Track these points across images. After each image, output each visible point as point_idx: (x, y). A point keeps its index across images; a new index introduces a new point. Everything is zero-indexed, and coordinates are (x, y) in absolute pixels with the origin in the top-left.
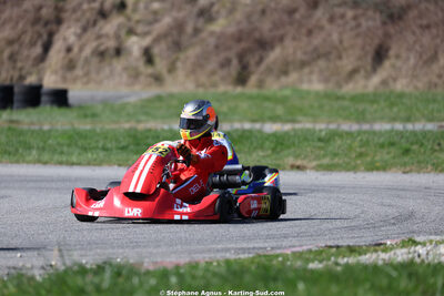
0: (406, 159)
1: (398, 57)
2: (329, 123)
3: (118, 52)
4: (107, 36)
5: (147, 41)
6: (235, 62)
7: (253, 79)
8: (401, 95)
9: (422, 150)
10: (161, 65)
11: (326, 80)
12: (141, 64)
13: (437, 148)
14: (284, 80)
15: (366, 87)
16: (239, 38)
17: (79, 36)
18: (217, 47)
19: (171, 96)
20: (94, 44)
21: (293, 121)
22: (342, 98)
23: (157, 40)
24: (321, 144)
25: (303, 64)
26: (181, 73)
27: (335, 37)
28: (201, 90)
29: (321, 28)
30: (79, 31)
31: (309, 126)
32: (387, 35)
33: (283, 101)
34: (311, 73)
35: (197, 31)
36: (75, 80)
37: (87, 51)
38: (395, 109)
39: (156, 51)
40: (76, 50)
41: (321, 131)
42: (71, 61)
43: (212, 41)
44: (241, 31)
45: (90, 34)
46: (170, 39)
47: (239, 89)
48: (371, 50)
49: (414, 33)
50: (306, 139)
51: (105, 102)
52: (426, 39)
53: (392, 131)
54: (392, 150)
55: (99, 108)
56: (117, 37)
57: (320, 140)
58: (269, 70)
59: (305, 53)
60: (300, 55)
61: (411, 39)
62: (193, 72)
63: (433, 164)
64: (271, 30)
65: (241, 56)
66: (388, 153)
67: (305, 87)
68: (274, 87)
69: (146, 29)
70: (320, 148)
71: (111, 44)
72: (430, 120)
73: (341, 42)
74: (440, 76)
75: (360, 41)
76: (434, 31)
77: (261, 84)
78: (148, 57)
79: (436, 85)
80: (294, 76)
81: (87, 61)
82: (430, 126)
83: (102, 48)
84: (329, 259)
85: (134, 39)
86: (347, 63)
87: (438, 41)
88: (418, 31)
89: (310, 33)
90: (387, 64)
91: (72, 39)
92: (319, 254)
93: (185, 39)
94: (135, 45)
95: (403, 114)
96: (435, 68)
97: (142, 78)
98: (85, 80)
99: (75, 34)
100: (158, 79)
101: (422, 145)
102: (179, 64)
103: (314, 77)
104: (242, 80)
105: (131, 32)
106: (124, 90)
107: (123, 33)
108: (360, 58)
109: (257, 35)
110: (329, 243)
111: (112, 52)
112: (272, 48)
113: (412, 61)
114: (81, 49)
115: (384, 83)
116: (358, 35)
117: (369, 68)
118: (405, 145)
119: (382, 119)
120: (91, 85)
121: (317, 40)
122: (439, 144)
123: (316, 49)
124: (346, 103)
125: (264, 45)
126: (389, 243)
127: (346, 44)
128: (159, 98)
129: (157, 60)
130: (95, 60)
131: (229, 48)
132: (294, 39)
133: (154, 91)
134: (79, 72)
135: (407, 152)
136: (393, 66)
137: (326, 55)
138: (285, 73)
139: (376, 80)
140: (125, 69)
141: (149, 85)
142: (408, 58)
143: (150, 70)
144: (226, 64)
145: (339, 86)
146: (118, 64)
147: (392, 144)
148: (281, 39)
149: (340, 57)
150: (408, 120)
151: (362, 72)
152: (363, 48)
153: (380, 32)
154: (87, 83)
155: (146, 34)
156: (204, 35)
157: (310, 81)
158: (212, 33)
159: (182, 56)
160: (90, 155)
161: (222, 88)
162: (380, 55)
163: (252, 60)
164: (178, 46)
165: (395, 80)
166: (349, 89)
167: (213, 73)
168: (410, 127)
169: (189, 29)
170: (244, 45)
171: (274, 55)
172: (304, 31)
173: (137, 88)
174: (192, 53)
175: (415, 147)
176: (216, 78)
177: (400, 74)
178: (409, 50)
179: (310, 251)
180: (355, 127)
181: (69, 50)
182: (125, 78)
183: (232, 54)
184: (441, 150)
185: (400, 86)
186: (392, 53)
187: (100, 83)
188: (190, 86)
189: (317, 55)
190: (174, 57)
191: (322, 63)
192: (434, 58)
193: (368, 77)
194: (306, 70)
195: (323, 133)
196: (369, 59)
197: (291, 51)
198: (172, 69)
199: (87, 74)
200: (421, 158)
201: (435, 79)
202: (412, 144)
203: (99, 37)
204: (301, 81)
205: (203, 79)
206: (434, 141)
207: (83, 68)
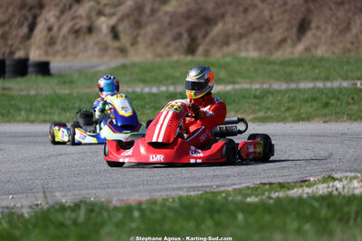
0: (327, 111)
1: (318, 28)
2: (263, 83)
3: (90, 30)
4: (81, 17)
5: (113, 21)
6: (185, 36)
7: (201, 50)
8: (321, 59)
9: (339, 104)
10: (125, 40)
11: (260, 49)
12: (109, 39)
13: (351, 101)
14: (226, 49)
15: (292, 53)
16: (188, 16)
17: (58, 18)
18: (170, 24)
19: (134, 65)
20: (70, 24)
21: (234, 83)
22: (274, 63)
23: (121, 20)
24: (257, 101)
25: (241, 36)
26: (141, 46)
27: (266, 13)
28: (158, 60)
29: (255, 6)
30: (57, 13)
31: (246, 86)
32: (309, 11)
33: (225, 66)
34: (248, 43)
35: (153, 11)
36: (55, 54)
37: (65, 30)
38: (317, 71)
39: (121, 28)
40: (55, 29)
41: (256, 90)
42: (52, 38)
43: (166, 19)
44: (190, 10)
45: (67, 16)
46: (132, 18)
47: (189, 58)
48: (296, 23)
49: (331, 9)
50: (244, 97)
51: (80, 71)
52: (341, 14)
53: (314, 88)
54: (315, 104)
55: (75, 76)
56: (89, 17)
57: (255, 97)
58: (213, 42)
59: (242, 27)
60: (238, 29)
61: (328, 13)
62: (152, 44)
63: (348, 115)
64: (214, 9)
65: (190, 31)
66: (312, 106)
67: (243, 54)
68: (217, 55)
69: (112, 11)
70: (256, 104)
71: (84, 23)
72: (345, 79)
73: (271, 18)
74: (352, 43)
75: (287, 16)
76: (347, 6)
77: (207, 53)
78: (115, 34)
79: (349, 50)
80: (233, 47)
81: (65, 38)
82: (345, 84)
83: (77, 27)
84: (263, 194)
85: (103, 19)
86: (277, 34)
87: (350, 15)
88: (333, 7)
89: (246, 10)
90: (309, 34)
91: (52, 20)
92: (254, 190)
93: (144, 19)
94: (104, 24)
95: (322, 75)
96: (349, 37)
97: (110, 51)
98: (63, 53)
99: (55, 16)
100: (123, 51)
101: (338, 99)
102: (140, 39)
103: (251, 46)
104: (191, 50)
105: (100, 13)
106: (95, 61)
107: (94, 14)
108: (287, 30)
109: (203, 13)
110: (264, 181)
111: (85, 30)
112: (216, 24)
113: (330, 31)
114: (60, 29)
115: (307, 49)
116: (285, 12)
117: (294, 37)
118: (325, 100)
119: (306, 79)
120: (69, 58)
121: (252, 16)
122: (353, 98)
123: (251, 24)
124: (277, 67)
125: (209, 21)
126: (312, 179)
127: (275, 19)
128: (124, 67)
129: (122, 36)
130: (71, 37)
131: (180, 25)
132: (233, 16)
133: (120, 61)
134: (58, 47)
135: (326, 105)
136: (314, 36)
137: (260, 28)
138: (227, 43)
139: (300, 47)
140: (96, 43)
141: (116, 56)
142: (326, 30)
143: (116, 44)
144: (178, 37)
145: (271, 53)
146: (91, 40)
147: (314, 99)
148: (223, 16)
149: (271, 30)
150: (327, 79)
151: (289, 41)
152: (289, 21)
153: (303, 9)
154: (66, 56)
155: (112, 15)
156: (160, 14)
157: (247, 50)
158: (166, 13)
159: (142, 32)
160: (68, 114)
161: (175, 57)
162: (303, 27)
163: (199, 34)
164: (138, 24)
165: (316, 47)
166: (279, 55)
167: (168, 45)
168: (329, 84)
169: (147, 10)
170: (192, 22)
171: (218, 29)
172: (241, 9)
173: (106, 59)
174: (150, 29)
175: (332, 101)
176: (170, 49)
177: (320, 43)
178: (326, 22)
179: (248, 187)
180: (284, 86)
181: (50, 29)
182: (96, 51)
183: (183, 29)
184: (355, 103)
185: (320, 52)
186: (313, 25)
187: (76, 55)
188: (150, 56)
189: (253, 28)
190: (136, 32)
191: (256, 35)
192: (348, 28)
193: (294, 45)
194: (244, 41)
195: (258, 92)
196: (294, 30)
197: (230, 25)
198: (134, 43)
199: (65, 49)
200: (338, 110)
201: (349, 46)
202: (331, 98)
203: (74, 18)
204: (239, 50)
205: (159, 50)
206: (349, 96)
207: (61, 44)
